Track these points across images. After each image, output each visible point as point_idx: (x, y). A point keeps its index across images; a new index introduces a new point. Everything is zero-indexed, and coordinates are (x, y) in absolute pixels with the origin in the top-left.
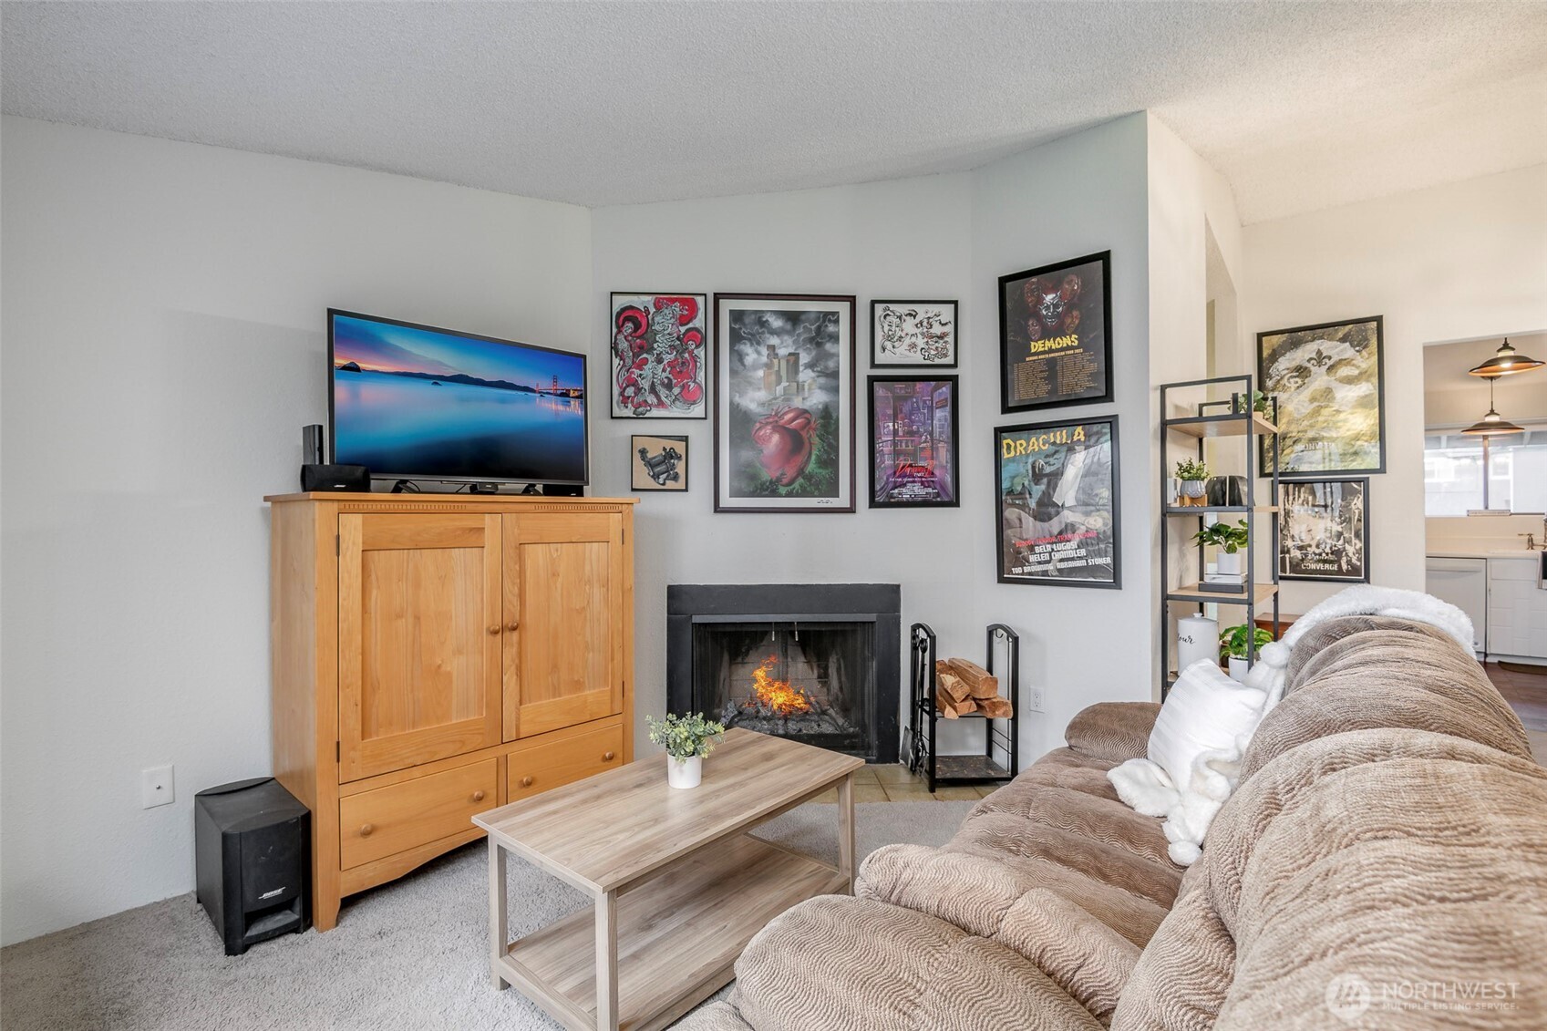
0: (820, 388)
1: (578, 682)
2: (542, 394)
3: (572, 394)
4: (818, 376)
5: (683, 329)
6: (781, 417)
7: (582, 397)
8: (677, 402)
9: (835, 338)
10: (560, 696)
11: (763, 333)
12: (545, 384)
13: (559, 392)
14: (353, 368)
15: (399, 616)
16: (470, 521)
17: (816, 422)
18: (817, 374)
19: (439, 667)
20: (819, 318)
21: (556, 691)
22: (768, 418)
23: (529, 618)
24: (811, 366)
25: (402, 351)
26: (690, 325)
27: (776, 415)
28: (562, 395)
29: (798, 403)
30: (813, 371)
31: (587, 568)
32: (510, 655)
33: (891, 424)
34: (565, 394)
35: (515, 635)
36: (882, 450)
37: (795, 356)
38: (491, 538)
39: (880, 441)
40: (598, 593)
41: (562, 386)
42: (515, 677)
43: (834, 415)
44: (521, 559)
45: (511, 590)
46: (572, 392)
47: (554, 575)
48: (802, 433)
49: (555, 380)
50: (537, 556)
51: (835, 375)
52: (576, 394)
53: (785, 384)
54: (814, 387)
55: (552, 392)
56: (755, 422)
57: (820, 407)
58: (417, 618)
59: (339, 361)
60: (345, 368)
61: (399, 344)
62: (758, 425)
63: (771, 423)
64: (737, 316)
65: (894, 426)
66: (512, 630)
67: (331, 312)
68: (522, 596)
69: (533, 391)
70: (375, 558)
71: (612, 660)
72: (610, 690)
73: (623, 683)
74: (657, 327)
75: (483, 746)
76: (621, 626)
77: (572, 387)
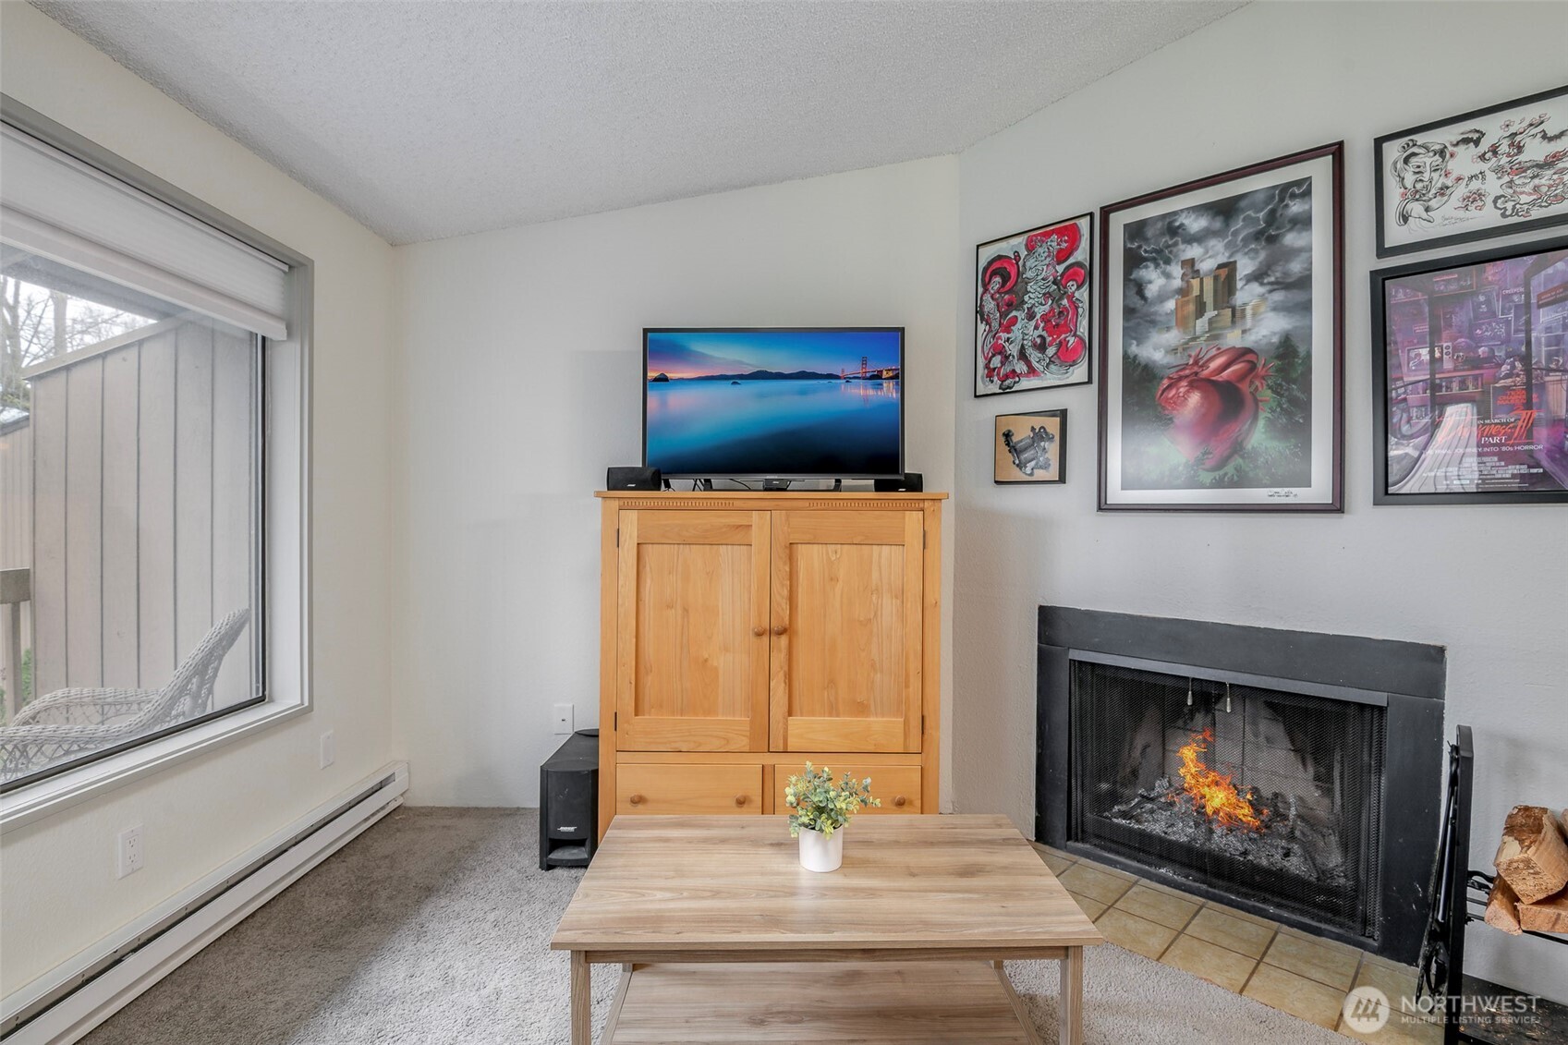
0: (1275, 309)
1: (861, 704)
2: (848, 379)
3: (885, 375)
4: (1270, 291)
5: (1060, 268)
6: (1205, 365)
7: (898, 377)
8: (1052, 366)
9: (1304, 222)
10: (838, 716)
11: (1176, 244)
12: (852, 368)
13: (868, 375)
14: (662, 379)
15: (670, 606)
16: (736, 519)
17: (1266, 365)
18: (1268, 288)
19: (706, 660)
20: (1273, 197)
21: (833, 710)
22: (1184, 369)
23: (801, 623)
24: (1257, 277)
25: (703, 356)
26: (1071, 260)
27: (1196, 362)
28: (872, 377)
29: (1233, 339)
30: (1262, 284)
31: (875, 575)
32: (779, 659)
33: (1424, 353)
34: (876, 377)
35: (784, 640)
36: (1405, 400)
37: (1230, 267)
38: (759, 535)
39: (1399, 383)
40: (888, 606)
41: (873, 367)
42: (783, 685)
43: (1302, 350)
44: (791, 559)
45: (781, 592)
46: (885, 373)
47: (832, 579)
48: (1240, 385)
49: (864, 362)
50: (810, 557)
51: (1304, 282)
52: (891, 374)
53: (1210, 313)
54: (1262, 309)
55: (860, 375)
56: (1162, 378)
57: (1275, 340)
58: (686, 610)
59: (651, 375)
60: (656, 380)
61: (707, 352)
62: (1166, 382)
63: (1187, 376)
64: (1135, 231)
65: (1432, 353)
66: (781, 633)
67: (646, 331)
68: (792, 599)
69: (837, 377)
70: (650, 551)
71: (907, 686)
72: (906, 723)
73: (923, 717)
74: (1029, 274)
75: (747, 749)
76: (919, 648)
77: (885, 367)
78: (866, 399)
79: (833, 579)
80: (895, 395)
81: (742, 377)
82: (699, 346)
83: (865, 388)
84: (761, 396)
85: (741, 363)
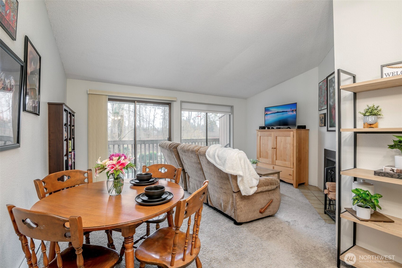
1: (285, 160)
2: (289, 112)
3: (294, 110)
7: (296, 111)
11: (333, 83)
12: (289, 110)
14: (267, 114)
15: (263, 144)
16: (270, 133)
19: (267, 151)
21: (281, 160)
23: (278, 147)
25: (271, 110)
28: (292, 111)
31: (287, 141)
32: (275, 152)
34: (293, 111)
35: (275, 150)
40: (288, 145)
41: (292, 110)
42: (275, 156)
44: (276, 138)
45: (275, 143)
49: (291, 109)
50: (279, 138)
56: (332, 108)
58: (265, 145)
59: (266, 113)
60: (266, 114)
61: (272, 110)
64: (330, 80)
66: (275, 148)
67: (265, 108)
68: (276, 144)
69: (287, 111)
70: (261, 137)
71: (291, 158)
72: (291, 163)
73: (293, 163)
74: (323, 89)
75: (271, 164)
76: (293, 152)
77: (294, 109)
78: (291, 114)
79: (281, 141)
80: (295, 113)
81: (275, 113)
82: (271, 109)
83: (291, 113)
84: (278, 115)
85: (276, 111)
